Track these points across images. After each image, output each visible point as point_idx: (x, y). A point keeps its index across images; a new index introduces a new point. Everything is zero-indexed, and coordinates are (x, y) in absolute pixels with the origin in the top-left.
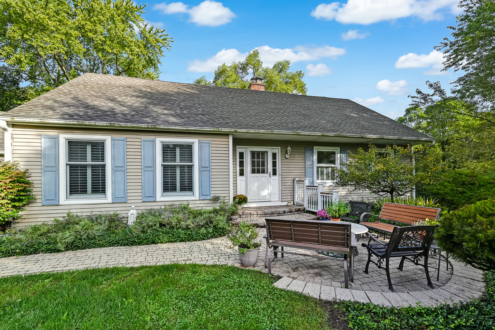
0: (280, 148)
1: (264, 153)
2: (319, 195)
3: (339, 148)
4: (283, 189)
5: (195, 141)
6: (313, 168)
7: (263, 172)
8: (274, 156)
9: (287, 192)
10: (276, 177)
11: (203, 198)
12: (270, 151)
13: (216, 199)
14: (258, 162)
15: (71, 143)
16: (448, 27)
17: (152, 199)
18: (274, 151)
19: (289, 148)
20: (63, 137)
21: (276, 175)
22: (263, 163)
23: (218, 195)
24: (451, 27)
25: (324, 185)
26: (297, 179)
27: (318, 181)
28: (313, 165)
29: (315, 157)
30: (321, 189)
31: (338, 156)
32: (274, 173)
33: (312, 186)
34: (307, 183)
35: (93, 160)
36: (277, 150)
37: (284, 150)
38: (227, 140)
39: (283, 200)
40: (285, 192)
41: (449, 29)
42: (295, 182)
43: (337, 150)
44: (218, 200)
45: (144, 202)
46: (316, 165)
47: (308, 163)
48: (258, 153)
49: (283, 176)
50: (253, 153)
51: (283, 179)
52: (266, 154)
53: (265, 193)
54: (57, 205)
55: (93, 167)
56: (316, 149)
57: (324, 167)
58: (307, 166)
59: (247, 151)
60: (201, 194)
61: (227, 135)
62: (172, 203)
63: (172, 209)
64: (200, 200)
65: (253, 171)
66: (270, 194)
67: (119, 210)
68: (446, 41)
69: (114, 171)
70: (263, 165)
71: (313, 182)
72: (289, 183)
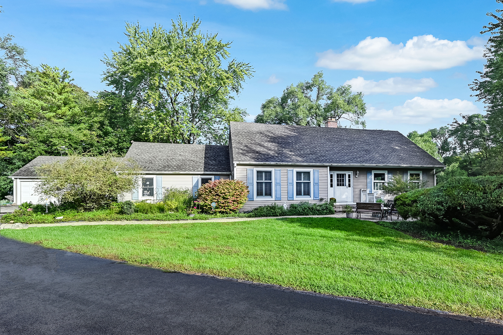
0: (352, 172)
1: (343, 175)
2: (375, 198)
3: (387, 171)
4: (354, 195)
5: (311, 170)
6: (371, 183)
7: (343, 185)
8: (349, 176)
9: (356, 197)
10: (350, 188)
11: (315, 199)
12: (347, 173)
13: (321, 200)
14: (340, 179)
15: (258, 172)
16: (476, 72)
17: (292, 199)
18: (349, 173)
19: (358, 172)
20: (256, 169)
21: (350, 187)
22: (343, 180)
23: (322, 198)
24: (478, 72)
25: (377, 193)
26: (362, 190)
27: (374, 191)
28: (371, 181)
29: (373, 176)
30: (375, 195)
31: (386, 176)
32: (349, 186)
33: (371, 194)
34: (368, 192)
35: (265, 180)
36: (351, 173)
37: (355, 173)
38: (327, 169)
39: (354, 201)
40: (355, 197)
41: (477, 73)
42: (361, 191)
43: (386, 173)
44: (323, 200)
45: (289, 200)
46: (373, 181)
47: (368, 180)
48: (340, 174)
49: (354, 188)
50: (338, 175)
51: (354, 189)
52: (344, 175)
53: (344, 197)
54: (253, 201)
55: (265, 183)
56: (373, 172)
57: (378, 182)
58: (368, 182)
59: (335, 174)
60: (314, 197)
61: (326, 167)
62: (301, 201)
63: (302, 204)
64: (314, 200)
65: (338, 185)
66: (347, 198)
67: (279, 203)
68: (476, 81)
69: (276, 185)
70: (343, 182)
71: (371, 192)
72: (357, 191)
